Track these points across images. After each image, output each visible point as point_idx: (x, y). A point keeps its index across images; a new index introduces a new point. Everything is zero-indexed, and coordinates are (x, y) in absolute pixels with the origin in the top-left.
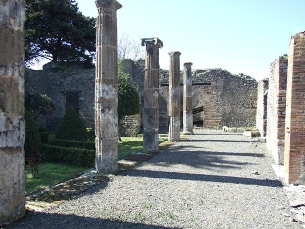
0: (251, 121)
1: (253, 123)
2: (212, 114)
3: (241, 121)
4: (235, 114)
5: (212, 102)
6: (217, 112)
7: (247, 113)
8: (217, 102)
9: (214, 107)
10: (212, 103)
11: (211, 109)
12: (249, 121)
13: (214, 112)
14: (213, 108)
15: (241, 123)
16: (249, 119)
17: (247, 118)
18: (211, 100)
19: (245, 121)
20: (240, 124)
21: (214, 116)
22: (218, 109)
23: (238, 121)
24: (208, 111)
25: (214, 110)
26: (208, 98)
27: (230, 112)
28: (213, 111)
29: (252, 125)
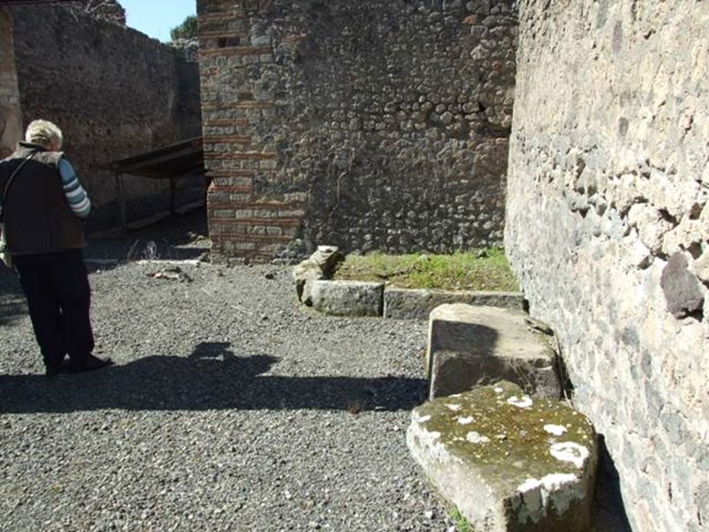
0: (477, 214)
1: (487, 226)
2: (252, 176)
3: (420, 211)
4: (386, 172)
5: (249, 97)
6: (280, 163)
7: (452, 161)
8: (280, 102)
9: (261, 132)
10: (247, 104)
11: (247, 144)
12: (467, 213)
13: (264, 163)
14: (257, 139)
15: (417, 223)
16: (466, 200)
17: (453, 193)
18: (243, 89)
19: (443, 215)
20: (414, 232)
21: (267, 184)
22: (283, 144)
23: (404, 216)
24: (231, 157)
25: (260, 146)
26: (223, 74)
27: (358, 163)
28: (258, 157)
29: (481, 234)
